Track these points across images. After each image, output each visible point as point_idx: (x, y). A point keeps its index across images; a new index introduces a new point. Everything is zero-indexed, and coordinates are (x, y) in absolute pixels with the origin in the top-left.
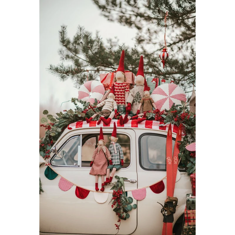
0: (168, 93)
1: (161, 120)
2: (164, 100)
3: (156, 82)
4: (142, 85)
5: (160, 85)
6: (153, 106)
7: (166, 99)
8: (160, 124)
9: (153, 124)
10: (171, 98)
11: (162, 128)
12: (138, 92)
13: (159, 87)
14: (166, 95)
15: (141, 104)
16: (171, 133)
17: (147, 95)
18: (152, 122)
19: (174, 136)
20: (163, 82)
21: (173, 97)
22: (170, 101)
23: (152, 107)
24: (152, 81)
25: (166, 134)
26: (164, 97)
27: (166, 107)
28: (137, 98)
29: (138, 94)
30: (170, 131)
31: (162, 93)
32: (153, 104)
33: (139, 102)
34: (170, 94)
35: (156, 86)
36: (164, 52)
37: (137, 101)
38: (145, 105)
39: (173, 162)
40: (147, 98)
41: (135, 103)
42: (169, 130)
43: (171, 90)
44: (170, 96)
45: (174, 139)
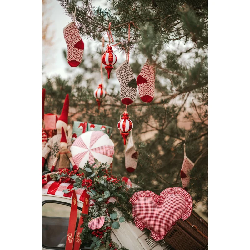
2: (83, 155)
3: (84, 128)
6: (70, 162)
7: (85, 153)
9: (59, 188)
10: (93, 153)
12: (56, 143)
14: (87, 148)
15: (56, 158)
18: (59, 186)
19: (81, 205)
20: (92, 128)
21: (94, 150)
22: (91, 155)
24: (79, 127)
25: (70, 202)
26: (85, 150)
28: (54, 150)
30: (74, 199)
31: (83, 145)
32: (70, 159)
33: (55, 156)
34: (91, 147)
35: (83, 132)
37: (53, 154)
38: (61, 160)
39: (74, 240)
41: (51, 157)
43: (93, 141)
44: (91, 149)
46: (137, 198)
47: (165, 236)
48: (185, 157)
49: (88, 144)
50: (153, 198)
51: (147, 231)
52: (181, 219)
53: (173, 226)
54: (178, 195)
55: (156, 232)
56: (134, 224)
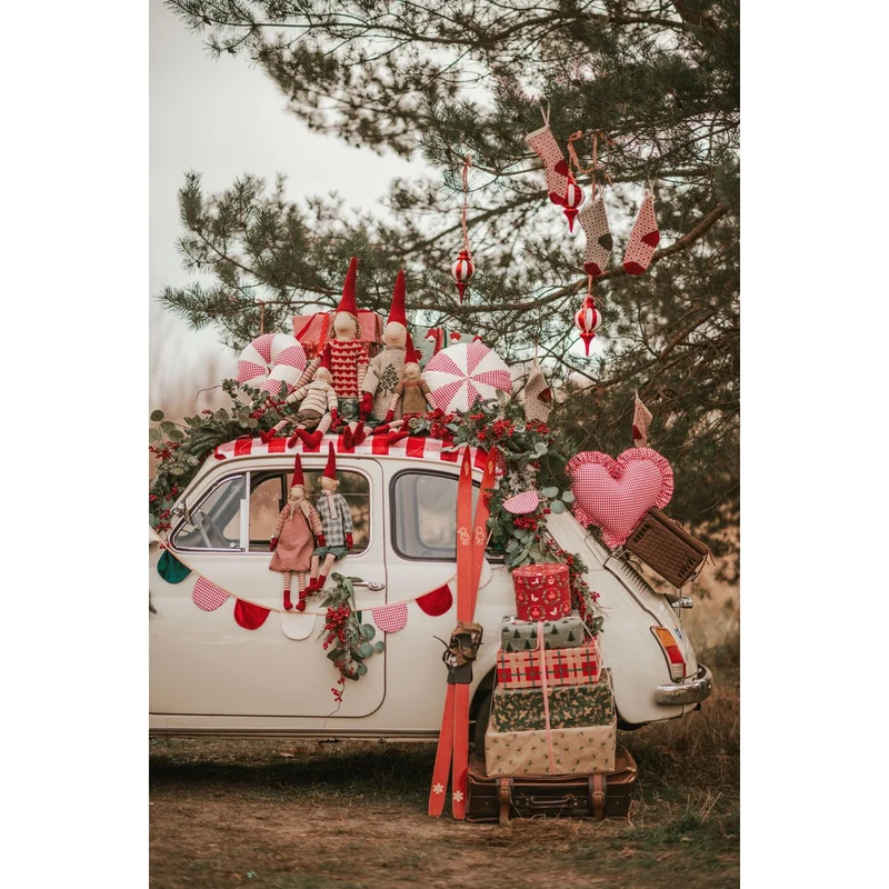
0: (464, 369)
1: (447, 437)
2: (455, 387)
3: (438, 339)
4: (400, 348)
5: (445, 347)
6: (427, 402)
7: (459, 384)
8: (444, 446)
9: (426, 446)
10: (474, 383)
11: (447, 456)
12: (390, 366)
13: (443, 351)
14: (461, 375)
15: (396, 396)
16: (470, 470)
17: (411, 373)
18: (424, 443)
19: (478, 476)
20: (455, 340)
21: (477, 378)
22: (471, 388)
23: (424, 402)
24: (427, 337)
25: (457, 471)
26: (456, 378)
27: (460, 403)
28: (388, 380)
29: (390, 370)
30: (467, 463)
31: (451, 367)
32: (428, 395)
33: (392, 391)
34: (469, 372)
35: (437, 350)
36: (462, 259)
37: (386, 388)
38: (407, 398)
39: (473, 540)
40: (412, 381)
41: (382, 394)
42: (464, 462)
43: (474, 361)
44: (470, 376)
45: (476, 483)
46: (577, 465)
47: (627, 540)
48: (638, 401)
49: (463, 366)
50: (606, 465)
51: (595, 529)
52: (656, 507)
53: (641, 520)
54: (647, 463)
55: (610, 531)
56: (573, 514)
